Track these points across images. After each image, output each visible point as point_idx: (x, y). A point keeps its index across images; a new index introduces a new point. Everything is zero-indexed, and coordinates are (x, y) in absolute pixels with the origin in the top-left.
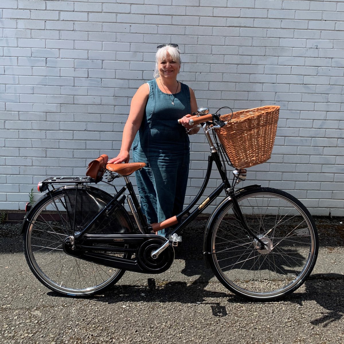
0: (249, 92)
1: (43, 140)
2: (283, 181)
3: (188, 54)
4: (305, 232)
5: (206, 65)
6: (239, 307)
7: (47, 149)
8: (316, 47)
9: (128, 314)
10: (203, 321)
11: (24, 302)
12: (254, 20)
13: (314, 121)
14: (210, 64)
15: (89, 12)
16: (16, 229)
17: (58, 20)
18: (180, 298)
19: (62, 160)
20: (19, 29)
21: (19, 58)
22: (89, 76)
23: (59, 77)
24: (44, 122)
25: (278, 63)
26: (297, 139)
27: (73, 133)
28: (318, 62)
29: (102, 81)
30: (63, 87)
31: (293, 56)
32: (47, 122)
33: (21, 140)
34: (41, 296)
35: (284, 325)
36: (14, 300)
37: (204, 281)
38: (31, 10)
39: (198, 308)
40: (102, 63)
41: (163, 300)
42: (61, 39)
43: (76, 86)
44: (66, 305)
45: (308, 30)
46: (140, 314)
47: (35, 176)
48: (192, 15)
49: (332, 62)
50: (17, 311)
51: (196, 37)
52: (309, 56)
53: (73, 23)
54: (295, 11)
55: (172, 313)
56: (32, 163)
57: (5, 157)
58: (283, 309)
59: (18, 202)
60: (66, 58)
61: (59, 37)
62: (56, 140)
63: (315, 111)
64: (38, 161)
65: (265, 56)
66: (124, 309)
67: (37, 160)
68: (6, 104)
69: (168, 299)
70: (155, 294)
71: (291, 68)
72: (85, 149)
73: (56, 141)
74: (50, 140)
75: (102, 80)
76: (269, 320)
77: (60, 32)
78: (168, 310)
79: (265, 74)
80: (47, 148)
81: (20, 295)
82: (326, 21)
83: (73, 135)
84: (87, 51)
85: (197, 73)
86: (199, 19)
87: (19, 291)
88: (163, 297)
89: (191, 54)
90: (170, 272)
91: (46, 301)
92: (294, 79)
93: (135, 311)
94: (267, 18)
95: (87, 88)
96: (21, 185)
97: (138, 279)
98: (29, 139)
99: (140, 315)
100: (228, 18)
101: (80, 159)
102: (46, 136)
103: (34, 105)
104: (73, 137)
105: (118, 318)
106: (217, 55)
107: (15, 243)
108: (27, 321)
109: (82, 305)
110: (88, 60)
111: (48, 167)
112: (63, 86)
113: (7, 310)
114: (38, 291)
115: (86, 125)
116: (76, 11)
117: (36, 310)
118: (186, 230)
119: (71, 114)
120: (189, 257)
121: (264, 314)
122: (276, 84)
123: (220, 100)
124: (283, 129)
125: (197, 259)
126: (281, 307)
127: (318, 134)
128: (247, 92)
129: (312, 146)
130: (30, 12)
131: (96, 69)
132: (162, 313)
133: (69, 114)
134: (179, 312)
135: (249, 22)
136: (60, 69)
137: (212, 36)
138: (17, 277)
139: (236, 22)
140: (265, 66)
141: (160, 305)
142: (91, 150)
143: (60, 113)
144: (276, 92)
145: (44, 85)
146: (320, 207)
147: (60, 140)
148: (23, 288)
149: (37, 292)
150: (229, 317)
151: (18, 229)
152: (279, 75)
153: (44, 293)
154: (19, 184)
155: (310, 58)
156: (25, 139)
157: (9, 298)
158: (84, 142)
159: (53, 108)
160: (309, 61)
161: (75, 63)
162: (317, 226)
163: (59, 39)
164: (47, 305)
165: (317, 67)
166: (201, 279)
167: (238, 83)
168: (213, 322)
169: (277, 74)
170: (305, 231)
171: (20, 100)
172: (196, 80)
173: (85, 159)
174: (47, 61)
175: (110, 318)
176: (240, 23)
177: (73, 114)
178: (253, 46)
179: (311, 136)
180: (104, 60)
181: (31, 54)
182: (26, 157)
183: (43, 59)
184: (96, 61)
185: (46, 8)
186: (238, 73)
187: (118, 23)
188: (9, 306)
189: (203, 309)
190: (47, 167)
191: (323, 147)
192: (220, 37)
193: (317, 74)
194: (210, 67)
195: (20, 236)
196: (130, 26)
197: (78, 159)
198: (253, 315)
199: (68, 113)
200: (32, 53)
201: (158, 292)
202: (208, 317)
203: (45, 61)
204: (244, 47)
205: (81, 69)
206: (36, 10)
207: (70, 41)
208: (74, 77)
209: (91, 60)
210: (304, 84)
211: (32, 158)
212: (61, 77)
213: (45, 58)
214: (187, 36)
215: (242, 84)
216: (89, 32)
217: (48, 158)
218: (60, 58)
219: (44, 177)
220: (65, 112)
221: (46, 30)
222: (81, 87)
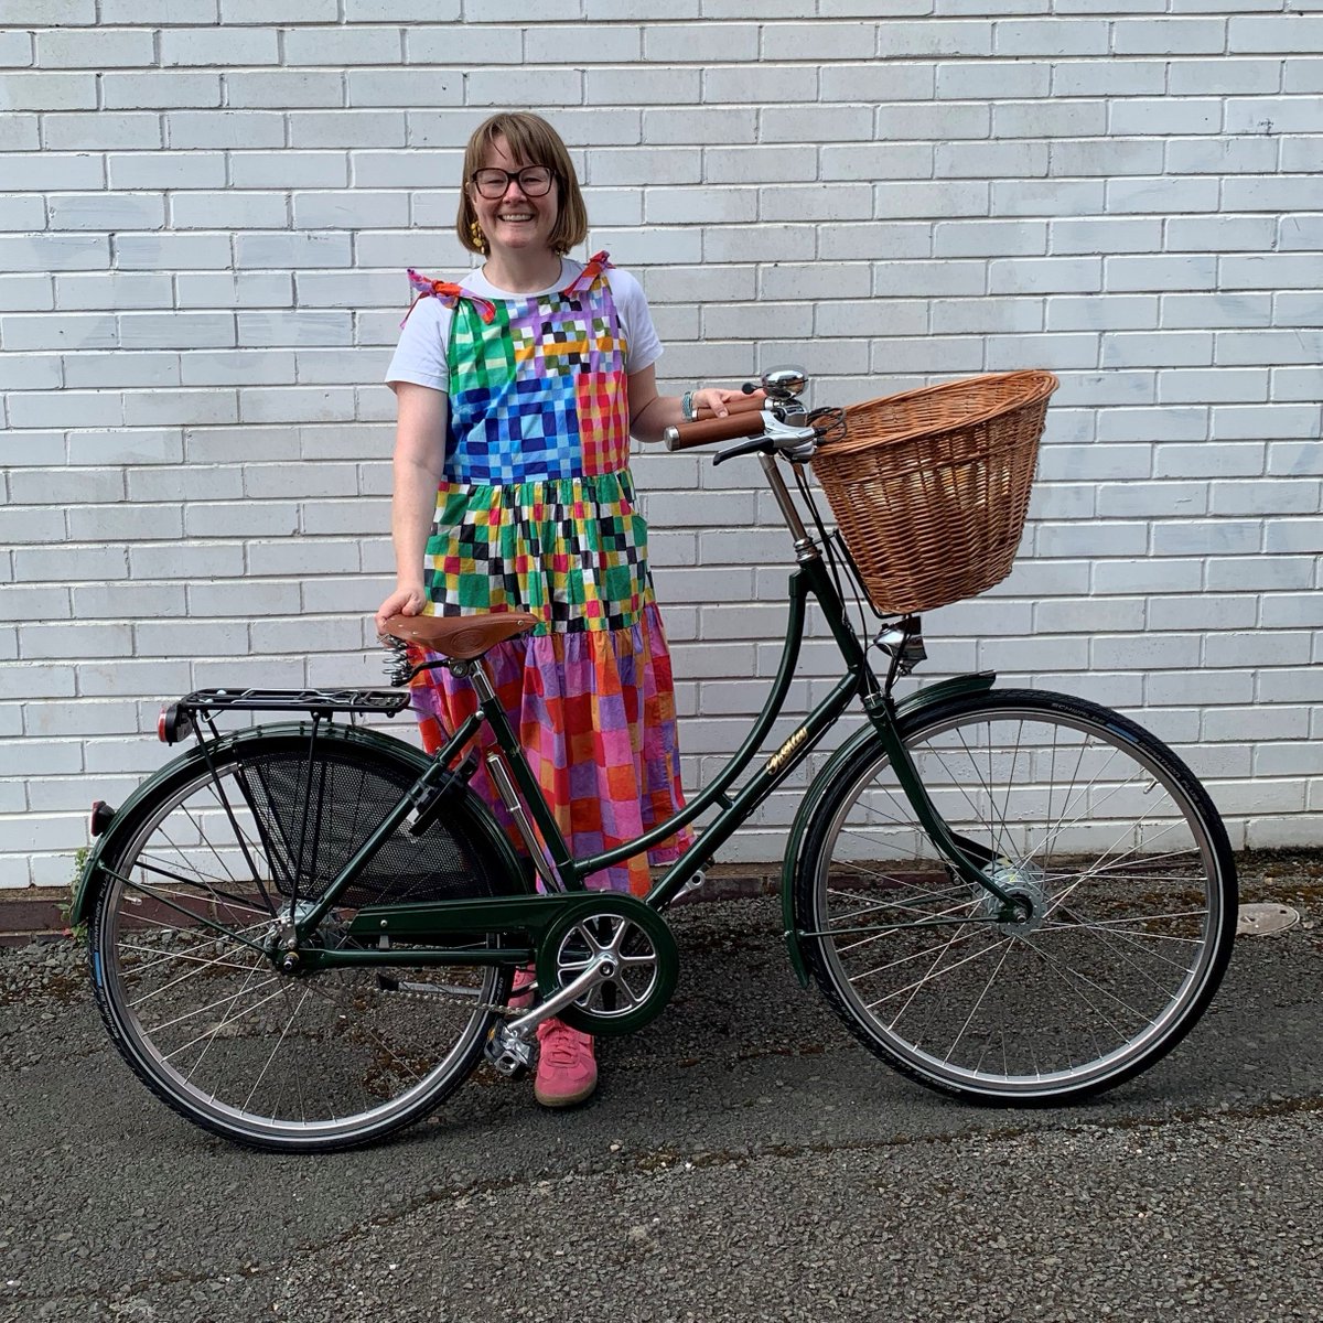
0: (989, 336)
1: (118, 584)
2: (1149, 706)
3: (718, 187)
4: (1252, 920)
5: (800, 228)
6: (980, 1240)
7: (139, 622)
8: (1263, 129)
9: (518, 1291)
10: (833, 1302)
11: (77, 1265)
12: (994, 25)
13: (1272, 444)
14: (813, 225)
15: (283, 25)
16: (25, 968)
17: (154, 67)
18: (732, 1215)
19: (203, 664)
22: (300, 303)
23: (171, 313)
24: (117, 506)
25: (1108, 206)
26: (1201, 525)
27: (244, 547)
28: (1274, 192)
29: (356, 321)
30: (191, 352)
31: (1169, 174)
32: (129, 506)
33: (25, 590)
34: (149, 1237)
35: (1172, 1302)
36: (33, 1259)
37: (831, 1142)
38: (36, 31)
39: (809, 1250)
40: (353, 245)
41: (663, 1227)
42: (169, 149)
43: (246, 348)
44: (253, 1270)
45: (1226, 59)
46: (566, 1289)
47: (93, 740)
48: (726, 16)
50: (52, 1304)
51: (748, 110)
52: (1238, 171)
53: (218, 78)
55: (701, 1277)
56: (76, 684)
58: (1167, 1236)
59: (25, 856)
60: (196, 229)
61: (162, 140)
62: (174, 582)
63: (1271, 405)
64: (101, 673)
65: (1046, 177)
66: (498, 1273)
67: (97, 669)
69: (683, 1222)
70: (627, 1205)
71: (1163, 224)
72: (301, 615)
73: (172, 586)
74: (148, 582)
75: (357, 316)
76: (1109, 1284)
77: (166, 119)
78: (684, 1266)
79: (1053, 255)
80: (135, 618)
81: (62, 1237)
82: (1301, 13)
83: (245, 557)
84: (285, 193)
85: (762, 265)
86: (759, 33)
87: (56, 1221)
88: (660, 1214)
89: (732, 187)
90: (685, 1110)
91: (172, 1255)
92: (1181, 272)
93: (547, 1276)
94: (1049, 14)
95: (295, 353)
96: (31, 779)
97: (553, 1149)
98: (60, 585)
99: (568, 1294)
100: (881, 22)
101: (279, 658)
102: (129, 568)
103: (69, 438)
104: (246, 567)
105: (479, 1309)
106: (842, 184)
107: (22, 1028)
109: (321, 1266)
110: (293, 233)
111: (145, 699)
112: (188, 349)
113: (9, 1300)
114: (136, 1218)
115: (298, 511)
116: (226, 25)
117: (133, 1293)
118: (747, 936)
119: (230, 466)
120: (765, 1046)
121: (1086, 1262)
122: (1101, 296)
123: (866, 375)
124: (1141, 487)
125: (797, 1053)
126: (1156, 1232)
127: (1289, 503)
128: (977, 337)
130: (32, 39)
131: (327, 269)
132: (659, 1279)
133: (221, 466)
134: (731, 1273)
135: (973, 37)
136: (173, 279)
137: (816, 101)
138: (41, 1165)
139: (916, 37)
140: (1052, 220)
141: (650, 1250)
142: (326, 617)
143: (183, 467)
144: (1104, 331)
145: (106, 349)
146: (1311, 812)
147: (190, 582)
148: (70, 1210)
149: (129, 1223)
150: (941, 1281)
151: (31, 967)
152: (1110, 257)
153: (162, 1226)
154: (25, 779)
155: (1239, 177)
156: (38, 585)
157: (14, 1252)
158: (290, 585)
159: (153, 443)
160: (1236, 191)
161: (236, 251)
162: (1302, 891)
163: (162, 149)
164: (177, 1273)
165: (1273, 216)
166: (819, 1132)
167: (936, 300)
168: (873, 1306)
169: (1104, 255)
170: (1251, 915)
171: (7, 420)
172: (760, 297)
173: (301, 657)
174: (117, 247)
175: (445, 1311)
176: (936, 41)
177: (239, 466)
178: (997, 139)
179: (1260, 512)
180: (359, 230)
181: (47, 217)
182: (46, 659)
183: (99, 238)
184: (324, 233)
185: (98, 17)
186: (937, 258)
187: (411, 65)
188: (18, 1283)
189: (830, 1253)
190: (140, 699)
191: (1313, 557)
192: (852, 105)
193: (1275, 243)
194: (817, 236)
195: (40, 995)
196: (465, 76)
197: (269, 658)
198: (1039, 1270)
199: (219, 463)
200: (50, 215)
201: (640, 1196)
202: (854, 1285)
203: (108, 247)
204: (955, 143)
205: (264, 272)
206: (57, 26)
207: (210, 153)
208: (235, 309)
209: (303, 230)
210: (1222, 291)
211: (76, 663)
212: (177, 312)
213: (107, 234)
214: (711, 107)
215: (955, 304)
216: (290, 112)
217: (141, 661)
218: (169, 230)
219: (129, 743)
220: (203, 460)
221: (106, 110)
222: (269, 350)
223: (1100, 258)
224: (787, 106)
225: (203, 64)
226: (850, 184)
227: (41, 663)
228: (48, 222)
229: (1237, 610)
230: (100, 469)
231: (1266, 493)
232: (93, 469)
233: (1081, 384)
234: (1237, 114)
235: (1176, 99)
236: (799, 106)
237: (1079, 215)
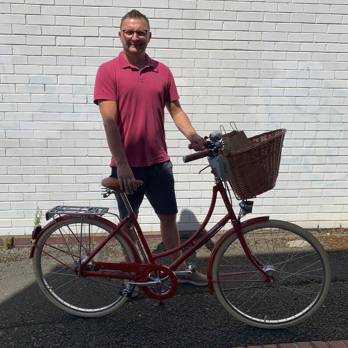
0: (245, 114)
1: (45, 166)
3: (185, 78)
5: (203, 88)
7: (50, 175)
8: (307, 69)
11: (46, 317)
12: (248, 43)
14: (206, 88)
15: (85, 36)
16: (24, 253)
17: (55, 46)
19: (65, 185)
20: (15, 56)
21: (17, 85)
22: (89, 102)
23: (58, 104)
24: (45, 149)
25: (272, 85)
26: (289, 158)
27: (75, 159)
28: (309, 83)
30: (63, 113)
31: (286, 78)
32: (48, 148)
33: (24, 167)
36: (36, 316)
38: (27, 36)
42: (58, 65)
43: (76, 112)
45: (300, 52)
47: (40, 202)
48: (188, 38)
49: (322, 83)
51: (193, 60)
52: (301, 78)
53: (70, 49)
54: (288, 33)
56: (36, 189)
57: (8, 185)
60: (65, 84)
61: (57, 63)
63: (305, 131)
65: (259, 78)
67: (41, 186)
68: (6, 132)
71: (284, 90)
72: (88, 174)
73: (58, 167)
74: (52, 166)
77: (57, 58)
79: (259, 96)
81: (41, 311)
82: (317, 42)
83: (75, 161)
84: (85, 76)
85: (195, 97)
86: (196, 42)
87: (39, 308)
89: (188, 78)
92: (287, 101)
94: (261, 41)
95: (87, 114)
98: (32, 166)
100: (223, 41)
101: (82, 184)
102: (48, 163)
103: (34, 132)
104: (75, 163)
106: (213, 78)
107: (26, 266)
108: (53, 333)
110: (87, 86)
113: (31, 324)
115: (87, 151)
116: (72, 36)
117: (59, 323)
119: (72, 140)
122: (270, 106)
123: (217, 122)
128: (242, 114)
129: (303, 164)
130: (26, 38)
135: (244, 45)
136: (59, 96)
137: (208, 59)
138: (34, 296)
139: (231, 45)
140: (260, 88)
142: (94, 175)
143: (61, 140)
144: (270, 114)
145: (44, 112)
146: (309, 221)
147: (62, 166)
148: (42, 305)
149: (56, 308)
151: (26, 253)
152: (272, 97)
154: (24, 211)
156: (27, 166)
157: (31, 314)
158: (86, 167)
159: (54, 134)
160: (301, 83)
161: (73, 90)
164: (68, 319)
165: (308, 89)
167: (233, 106)
171: (20, 128)
172: (194, 104)
173: (88, 184)
174: (46, 88)
176: (235, 46)
177: (74, 140)
178: (248, 69)
181: (29, 80)
183: (41, 86)
185: (42, 33)
186: (234, 96)
187: (115, 47)
188: (33, 321)
190: (51, 193)
192: (216, 60)
193: (308, 95)
194: (207, 90)
199: (69, 139)
200: (30, 80)
203: (44, 88)
204: (239, 70)
205: (80, 95)
206: (32, 35)
207: (68, 66)
208: (73, 103)
209: (90, 85)
210: (296, 105)
211: (36, 184)
212: (60, 104)
213: (43, 85)
214: (184, 59)
215: (237, 107)
216: (86, 57)
217: (51, 184)
218: (58, 84)
219: (48, 203)
220: (65, 138)
221: (43, 55)
222: (81, 113)
223: (270, 97)
224: (201, 60)
225: (67, 45)
226: (215, 78)
227: (28, 184)
228: (29, 82)
229: (296, 176)
230: (41, 140)
231: (303, 151)
232: (40, 140)
233: (264, 126)
234: (302, 65)
235: (288, 61)
236: (204, 60)
237: (266, 87)
